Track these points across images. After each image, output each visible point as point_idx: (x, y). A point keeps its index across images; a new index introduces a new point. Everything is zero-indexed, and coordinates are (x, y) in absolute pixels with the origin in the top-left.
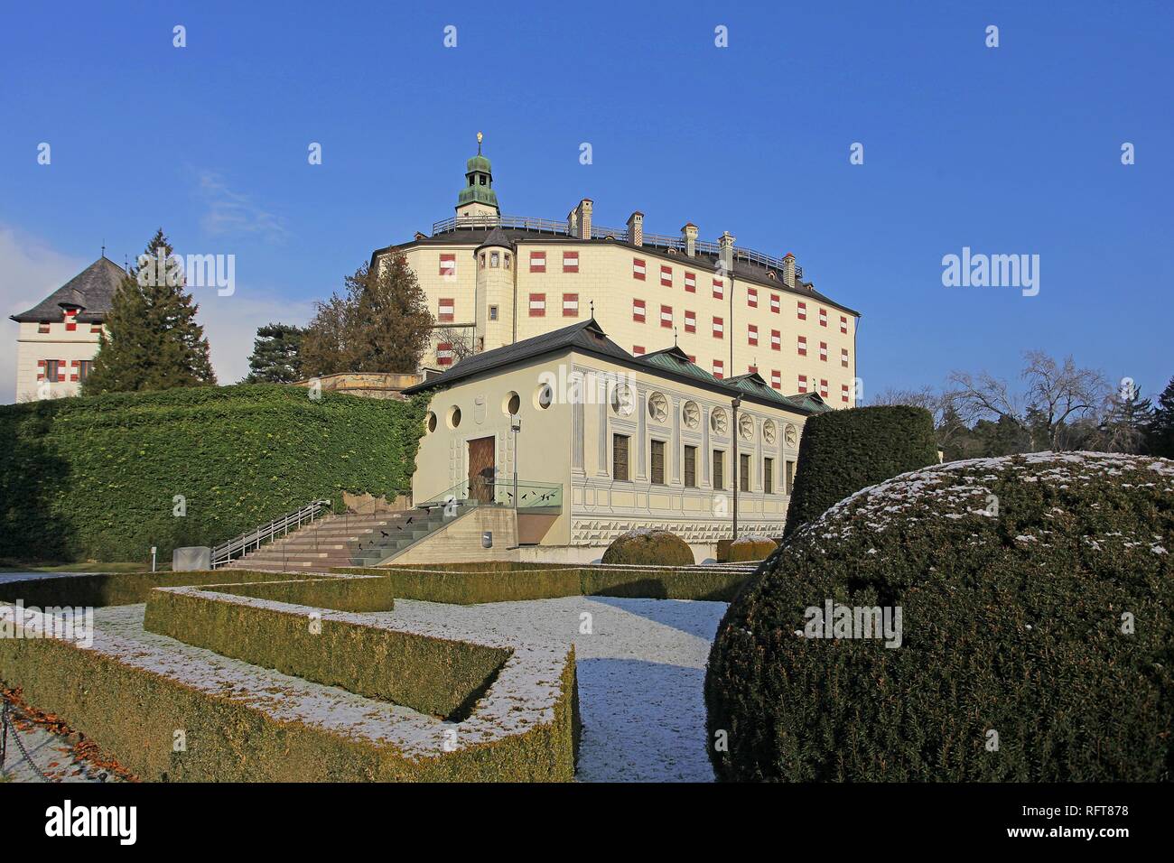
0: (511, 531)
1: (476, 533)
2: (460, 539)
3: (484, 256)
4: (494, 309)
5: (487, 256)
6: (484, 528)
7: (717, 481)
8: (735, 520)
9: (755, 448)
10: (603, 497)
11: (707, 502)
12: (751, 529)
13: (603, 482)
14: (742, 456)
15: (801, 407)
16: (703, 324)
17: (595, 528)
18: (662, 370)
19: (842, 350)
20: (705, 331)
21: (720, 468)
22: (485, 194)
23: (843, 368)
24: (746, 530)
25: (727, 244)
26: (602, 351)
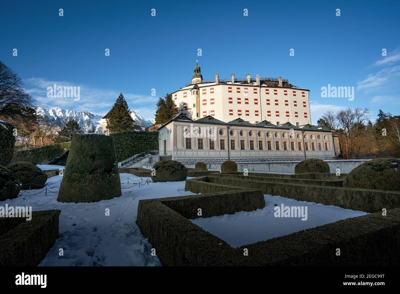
4: (194, 105)
5: (193, 92)
7: (222, 148)
8: (229, 157)
9: (237, 138)
10: (183, 153)
11: (218, 153)
12: (236, 159)
13: (183, 149)
14: (231, 140)
15: (255, 125)
16: (251, 101)
17: (180, 160)
18: (200, 122)
19: (303, 102)
20: (252, 103)
21: (224, 144)
22: (198, 75)
23: (304, 107)
24: (234, 160)
25: (258, 78)
26: (181, 120)
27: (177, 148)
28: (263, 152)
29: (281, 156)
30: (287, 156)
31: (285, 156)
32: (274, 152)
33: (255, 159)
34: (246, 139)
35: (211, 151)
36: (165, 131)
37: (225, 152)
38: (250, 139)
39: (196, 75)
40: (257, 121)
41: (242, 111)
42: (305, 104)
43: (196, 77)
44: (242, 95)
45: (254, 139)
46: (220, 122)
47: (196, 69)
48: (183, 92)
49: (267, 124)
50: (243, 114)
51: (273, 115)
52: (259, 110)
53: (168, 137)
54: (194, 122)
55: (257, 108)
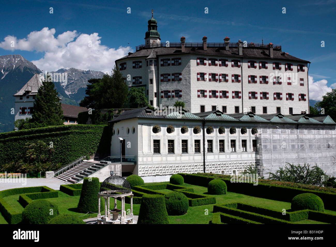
0: (119, 170)
1: (109, 171)
2: (104, 173)
3: (147, 62)
4: (151, 80)
5: (149, 62)
6: (111, 170)
7: (197, 150)
8: (204, 162)
9: (214, 138)
10: (150, 159)
11: (192, 157)
12: (213, 165)
13: (150, 154)
14: (208, 141)
15: (238, 120)
16: (229, 78)
17: (147, 168)
18: (170, 119)
19: (300, 79)
20: (230, 80)
21: (199, 145)
22: (154, 33)
23: (301, 86)
24: (210, 165)
25: (240, 45)
26: (148, 117)
27: (143, 153)
28: (247, 155)
33: (236, 163)
34: (226, 138)
35: (183, 155)
36: (122, 127)
37: (200, 155)
38: (231, 138)
39: (152, 32)
40: (237, 105)
41: (217, 92)
42: (302, 82)
43: (151, 36)
44: (218, 70)
45: (237, 137)
46: (195, 117)
47: (152, 24)
48: (134, 61)
49: (253, 118)
50: (218, 96)
51: (259, 98)
52: (240, 90)
53: (128, 137)
54: (163, 119)
55: (237, 87)
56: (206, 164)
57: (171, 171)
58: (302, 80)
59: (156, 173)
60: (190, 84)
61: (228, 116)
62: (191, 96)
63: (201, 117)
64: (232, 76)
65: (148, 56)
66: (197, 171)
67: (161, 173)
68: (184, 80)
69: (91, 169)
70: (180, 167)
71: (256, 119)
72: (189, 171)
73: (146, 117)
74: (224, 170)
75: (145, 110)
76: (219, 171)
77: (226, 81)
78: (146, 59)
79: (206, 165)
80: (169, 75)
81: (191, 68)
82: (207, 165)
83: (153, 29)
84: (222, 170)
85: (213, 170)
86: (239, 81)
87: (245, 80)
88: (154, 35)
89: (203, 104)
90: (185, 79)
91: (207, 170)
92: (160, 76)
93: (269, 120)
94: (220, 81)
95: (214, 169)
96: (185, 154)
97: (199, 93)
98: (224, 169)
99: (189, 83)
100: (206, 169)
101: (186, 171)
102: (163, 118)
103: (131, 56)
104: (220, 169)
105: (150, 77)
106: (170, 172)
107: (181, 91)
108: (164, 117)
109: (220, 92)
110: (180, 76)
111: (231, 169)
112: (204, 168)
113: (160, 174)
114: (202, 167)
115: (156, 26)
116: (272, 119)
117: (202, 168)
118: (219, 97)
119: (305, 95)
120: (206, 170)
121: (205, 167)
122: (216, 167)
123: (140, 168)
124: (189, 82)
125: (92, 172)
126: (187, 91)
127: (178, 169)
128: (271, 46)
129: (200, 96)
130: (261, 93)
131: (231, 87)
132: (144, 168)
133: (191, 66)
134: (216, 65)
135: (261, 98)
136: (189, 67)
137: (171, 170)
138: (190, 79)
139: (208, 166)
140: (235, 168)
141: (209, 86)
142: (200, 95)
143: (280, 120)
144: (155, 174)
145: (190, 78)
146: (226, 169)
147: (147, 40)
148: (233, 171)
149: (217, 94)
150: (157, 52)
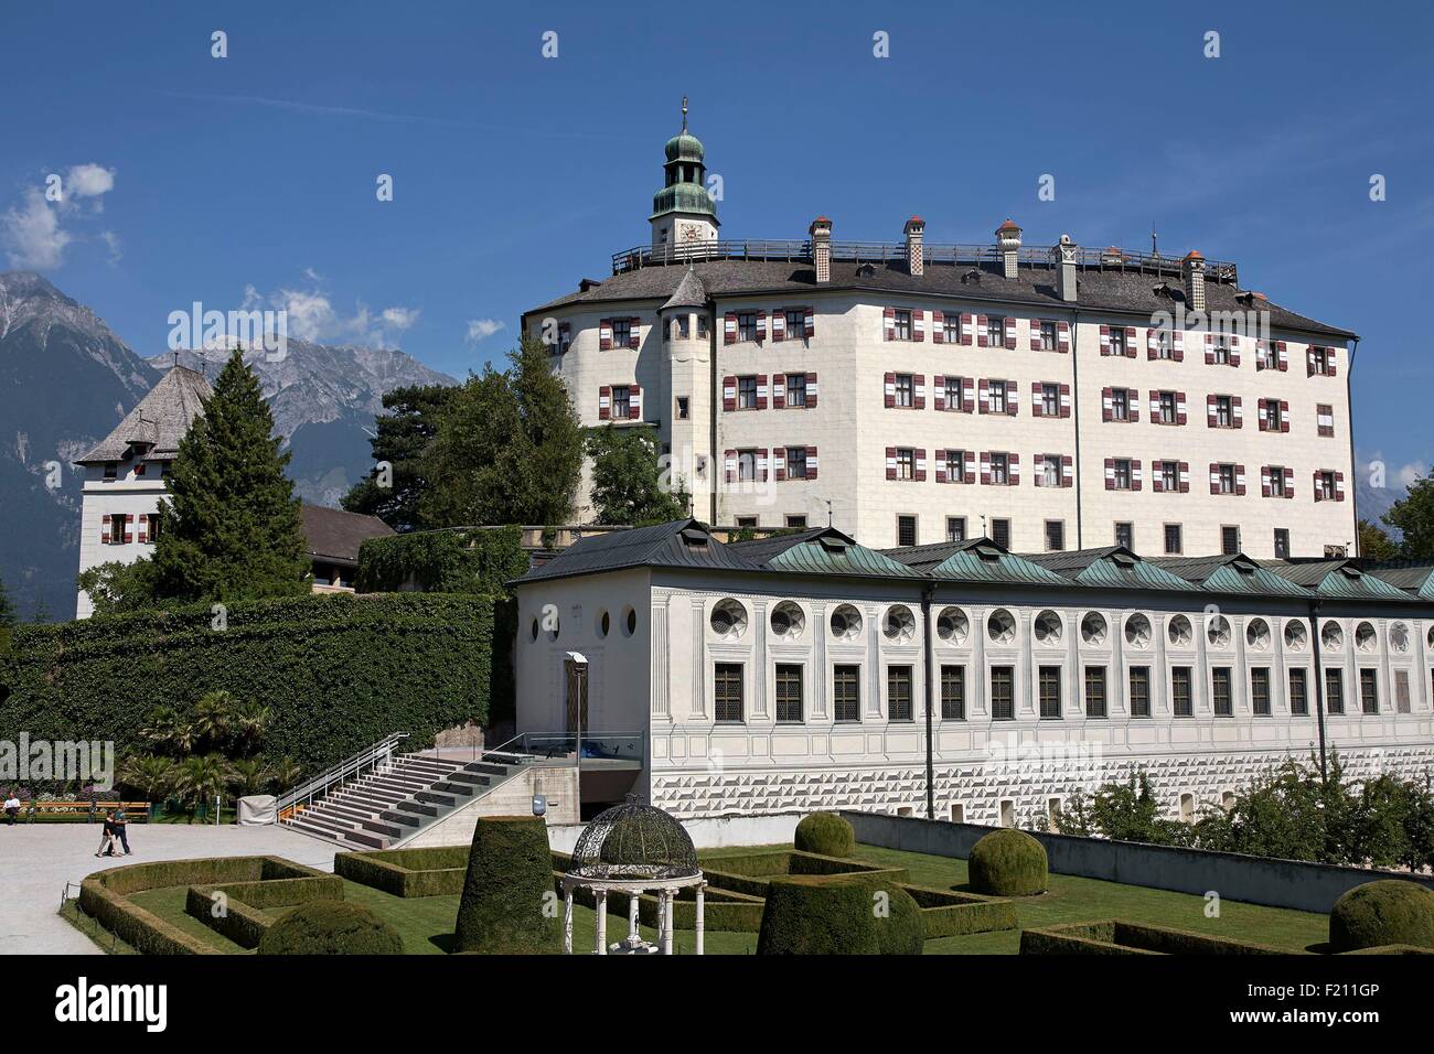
0: (570, 793)
1: (523, 797)
2: (506, 805)
3: (668, 322)
4: (684, 403)
5: (673, 322)
6: (535, 790)
7: (900, 709)
8: (929, 762)
9: (972, 656)
10: (698, 745)
11: (876, 741)
12: (964, 774)
13: (698, 727)
14: (946, 670)
15: (1068, 582)
16: (1024, 398)
17: (686, 785)
18: (788, 573)
19: (1319, 406)
20: (1025, 409)
21: (907, 689)
22: (692, 197)
23: (1323, 438)
24: (955, 776)
25: (1066, 257)
26: (694, 564)
27: (671, 719)
28: (1105, 732)
29: (1194, 747)
30: (1229, 747)
31: (1218, 747)
32: (1162, 726)
34: (1020, 658)
35: (841, 728)
36: (575, 608)
37: (912, 732)
38: (1040, 657)
39: (681, 195)
40: (1054, 517)
41: (971, 456)
42: (1325, 420)
43: (677, 209)
44: (975, 362)
45: (1064, 657)
46: (891, 567)
47: (681, 159)
48: (606, 316)
49: (1130, 571)
50: (974, 474)
51: (1147, 485)
52: (1069, 451)
53: (603, 648)
54: (757, 571)
55: (1054, 436)
56: (938, 770)
57: (790, 799)
58: (1325, 410)
59: (727, 806)
60: (854, 421)
61: (1030, 564)
62: (860, 472)
63: (915, 564)
64: (1036, 388)
65: (669, 297)
66: (897, 800)
67: (746, 807)
68: (827, 404)
69: (447, 788)
70: (828, 781)
71: (1146, 576)
72: (866, 801)
73: (684, 564)
74: (1013, 799)
75: (680, 532)
76: (991, 799)
77: (1011, 410)
78: (659, 312)
79: (935, 775)
80: (763, 380)
81: (860, 354)
82: (940, 776)
83: (688, 179)
84: (1005, 799)
85: (965, 796)
86: (1063, 413)
87: (1091, 405)
88: (693, 205)
89: (908, 510)
90: (832, 401)
91: (940, 798)
92: (719, 385)
93: (1199, 580)
94: (984, 408)
95: (968, 791)
96: (848, 727)
97: (891, 460)
98: (1012, 794)
99: (847, 417)
100: (937, 792)
101: (852, 801)
102: (759, 569)
103: (592, 294)
104: (994, 794)
105: (677, 390)
106: (785, 805)
107: (813, 452)
108: (761, 566)
109: (984, 457)
110: (809, 386)
111: (1040, 792)
112: (930, 787)
113: (742, 812)
114: (918, 781)
115: (702, 168)
116: (1211, 579)
117: (919, 788)
118: (978, 478)
119: (1340, 477)
120: (935, 796)
121: (934, 783)
122: (976, 785)
123: (657, 785)
124: (848, 414)
125: (453, 800)
126: (838, 452)
127: (816, 793)
128: (1194, 264)
129: (895, 474)
130: (1156, 466)
131: (1027, 436)
132: (676, 784)
133: (859, 343)
134: (967, 341)
135: (1157, 487)
136: (849, 346)
137: (788, 794)
138: (854, 399)
139: (942, 781)
140: (1059, 790)
141: (933, 430)
142: (895, 470)
143: (1242, 581)
144: (722, 813)
145: (852, 393)
146: (1018, 793)
147: (662, 228)
148: (1048, 802)
149: (970, 467)
150: (706, 283)
